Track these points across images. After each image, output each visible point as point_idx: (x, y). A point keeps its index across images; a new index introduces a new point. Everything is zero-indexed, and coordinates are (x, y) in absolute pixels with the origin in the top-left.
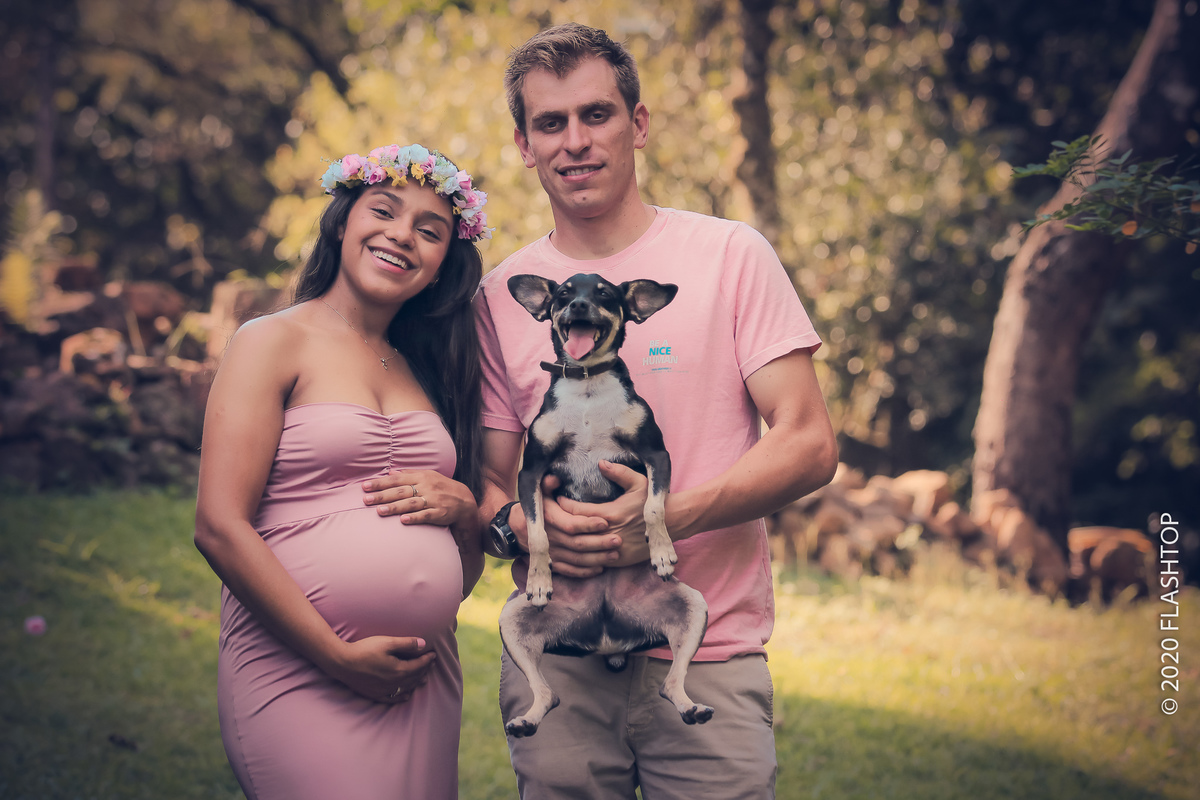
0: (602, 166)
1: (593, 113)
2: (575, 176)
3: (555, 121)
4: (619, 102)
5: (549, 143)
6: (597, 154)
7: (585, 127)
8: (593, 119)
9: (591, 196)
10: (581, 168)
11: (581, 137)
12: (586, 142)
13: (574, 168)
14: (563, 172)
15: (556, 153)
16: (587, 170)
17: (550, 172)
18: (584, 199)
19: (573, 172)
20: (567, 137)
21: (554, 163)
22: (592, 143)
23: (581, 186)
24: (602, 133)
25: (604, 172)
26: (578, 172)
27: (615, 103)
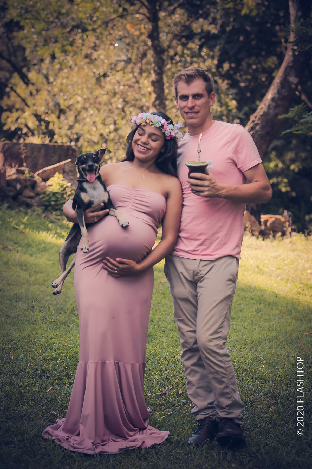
0: (197, 112)
1: (197, 96)
2: (190, 115)
3: (185, 98)
4: (206, 93)
5: (183, 104)
6: (197, 108)
7: (194, 100)
8: (196, 97)
9: (194, 121)
10: (192, 112)
11: (192, 103)
12: (194, 105)
13: (190, 112)
14: (187, 113)
15: (185, 107)
16: (193, 113)
17: (183, 113)
18: (192, 122)
19: (189, 113)
20: (188, 103)
21: (184, 110)
22: (195, 105)
23: (191, 118)
24: (199, 102)
25: (199, 114)
26: (191, 113)
27: (204, 93)
